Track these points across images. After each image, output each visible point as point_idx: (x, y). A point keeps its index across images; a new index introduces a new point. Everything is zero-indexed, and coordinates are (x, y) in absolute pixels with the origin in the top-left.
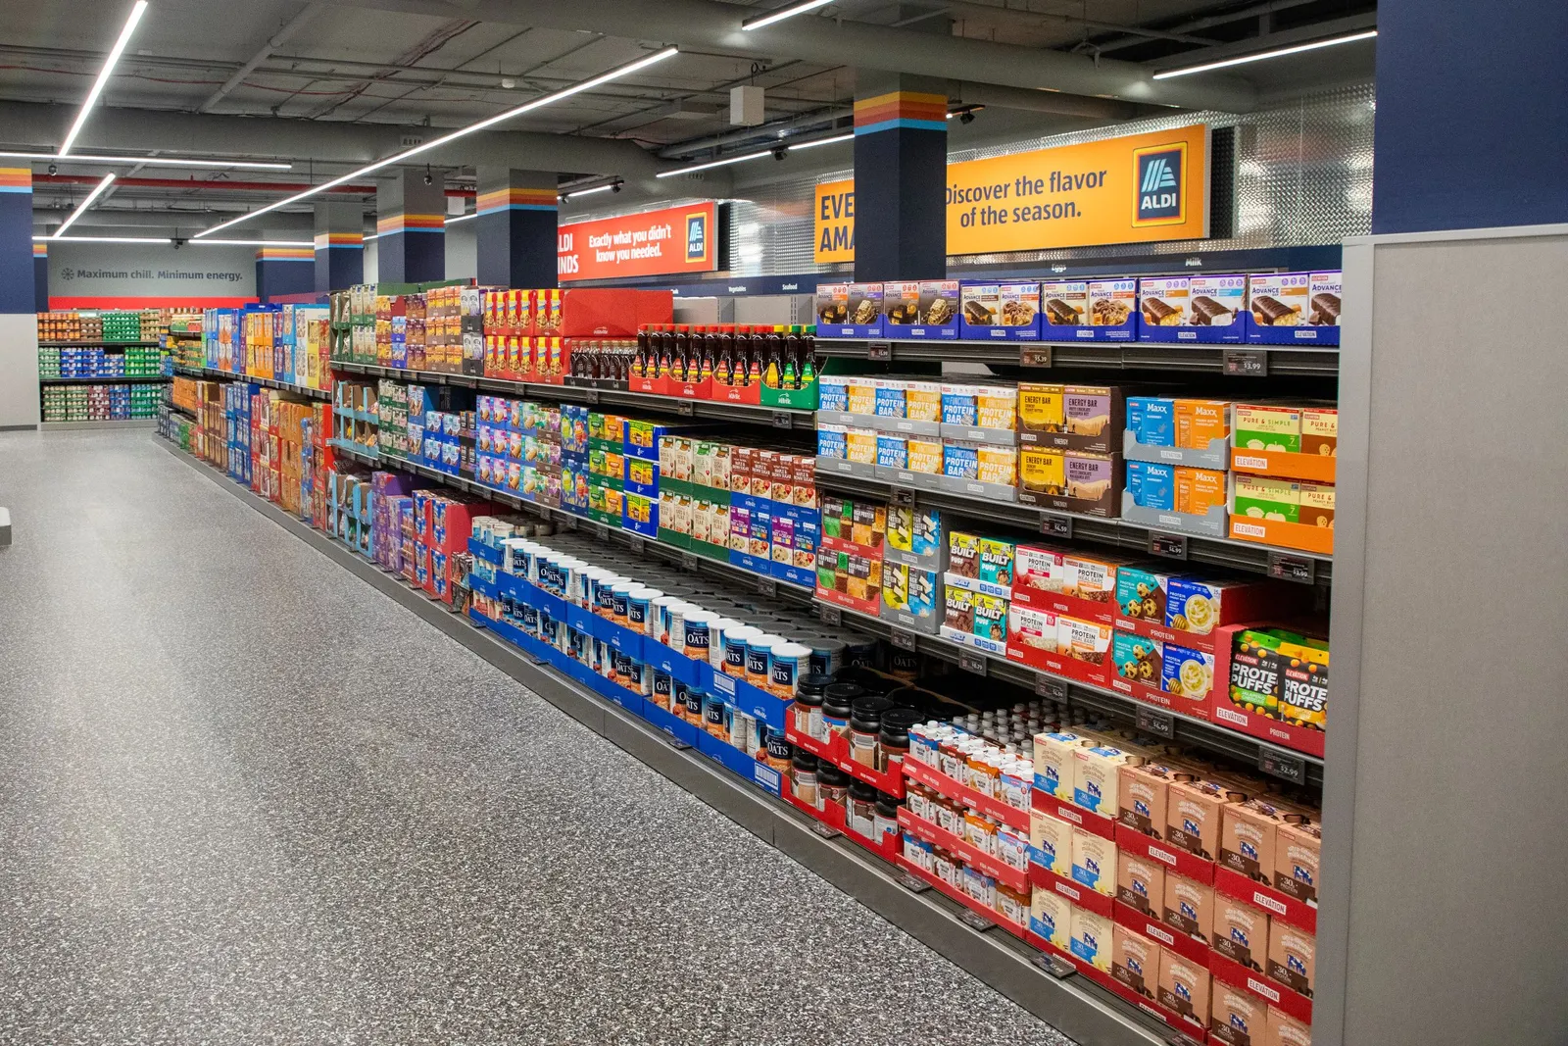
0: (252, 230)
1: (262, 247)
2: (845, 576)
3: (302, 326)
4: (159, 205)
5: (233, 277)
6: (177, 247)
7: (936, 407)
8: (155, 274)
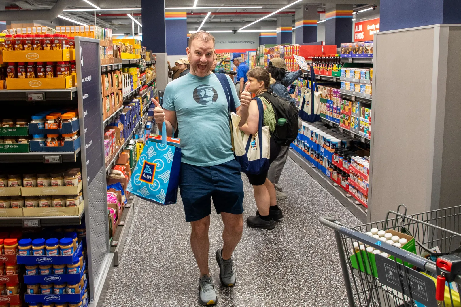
0: (258, 26)
1: (261, 32)
2: (344, 120)
3: (250, 57)
4: (228, 20)
5: (252, 42)
6: (234, 33)
7: (359, 75)
8: (228, 42)
